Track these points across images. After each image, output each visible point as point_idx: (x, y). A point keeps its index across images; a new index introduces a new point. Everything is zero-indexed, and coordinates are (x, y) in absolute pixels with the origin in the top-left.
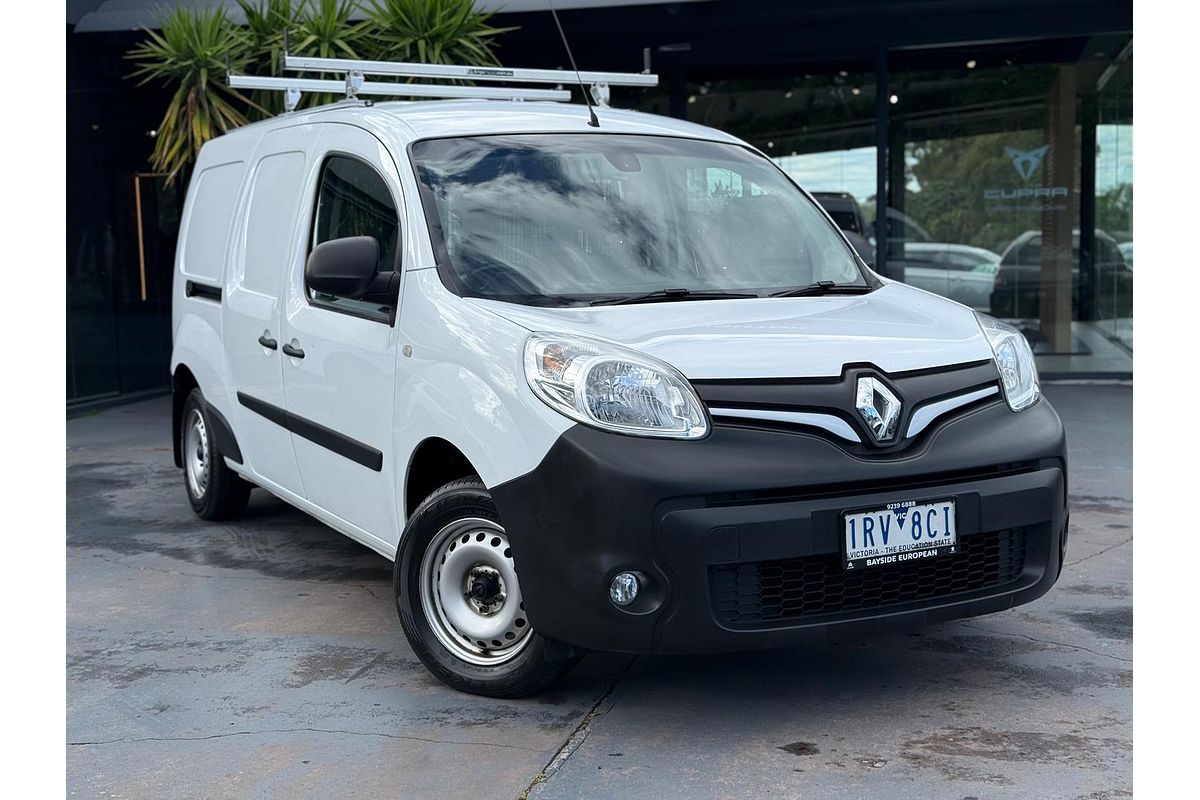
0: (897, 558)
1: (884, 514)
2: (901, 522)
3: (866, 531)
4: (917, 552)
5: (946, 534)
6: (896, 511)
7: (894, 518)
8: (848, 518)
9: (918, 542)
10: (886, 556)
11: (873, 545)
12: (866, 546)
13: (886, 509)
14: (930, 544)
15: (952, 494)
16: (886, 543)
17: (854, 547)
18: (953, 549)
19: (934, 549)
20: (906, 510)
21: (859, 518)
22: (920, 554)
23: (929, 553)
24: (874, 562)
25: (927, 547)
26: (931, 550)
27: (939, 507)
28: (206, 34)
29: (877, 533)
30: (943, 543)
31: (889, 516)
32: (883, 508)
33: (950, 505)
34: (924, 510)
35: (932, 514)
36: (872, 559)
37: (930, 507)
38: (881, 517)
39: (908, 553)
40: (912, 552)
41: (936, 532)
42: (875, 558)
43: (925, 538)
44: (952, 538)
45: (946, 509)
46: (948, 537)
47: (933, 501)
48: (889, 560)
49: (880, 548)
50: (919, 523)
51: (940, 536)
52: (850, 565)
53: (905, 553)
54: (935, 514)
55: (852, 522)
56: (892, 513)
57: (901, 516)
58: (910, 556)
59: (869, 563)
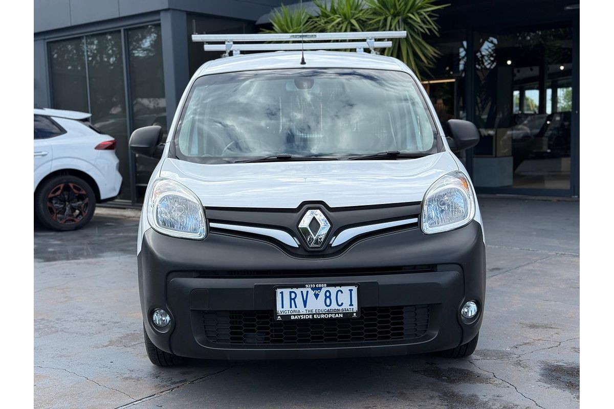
0: (313, 316)
1: (304, 290)
2: (317, 296)
3: (291, 299)
4: (328, 314)
5: (350, 305)
6: (313, 289)
7: (311, 293)
8: (279, 291)
9: (329, 308)
10: (305, 315)
11: (296, 307)
12: (291, 307)
13: (305, 287)
14: (339, 310)
15: (356, 282)
16: (305, 307)
17: (283, 307)
18: (355, 314)
19: (341, 313)
20: (320, 289)
21: (286, 292)
22: (330, 316)
23: (337, 316)
24: (296, 317)
25: (337, 312)
26: (338, 314)
27: (346, 289)
28: (294, 22)
29: (299, 300)
30: (348, 310)
31: (307, 292)
32: (303, 286)
33: (355, 289)
34: (334, 290)
35: (340, 293)
36: (295, 315)
37: (338, 288)
38: (302, 292)
39: (321, 314)
40: (324, 314)
41: (342, 303)
42: (297, 315)
43: (334, 306)
44: (355, 308)
45: (351, 291)
46: (351, 307)
47: (341, 285)
48: (307, 317)
49: (301, 309)
50: (329, 297)
51: (346, 306)
52: (279, 317)
53: (319, 314)
54: (342, 292)
55: (282, 293)
56: (310, 290)
57: (317, 292)
58: (323, 316)
59: (292, 317)
